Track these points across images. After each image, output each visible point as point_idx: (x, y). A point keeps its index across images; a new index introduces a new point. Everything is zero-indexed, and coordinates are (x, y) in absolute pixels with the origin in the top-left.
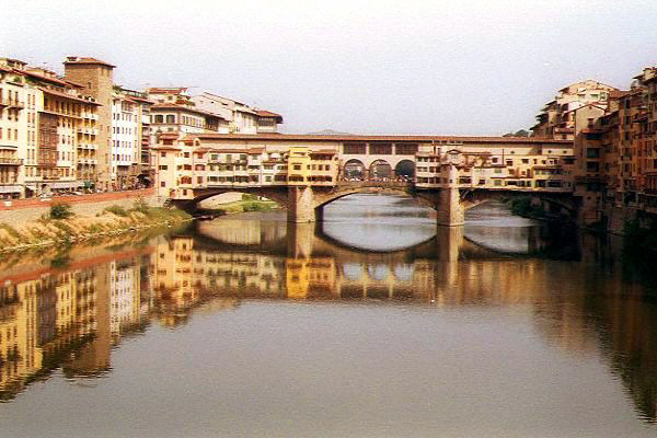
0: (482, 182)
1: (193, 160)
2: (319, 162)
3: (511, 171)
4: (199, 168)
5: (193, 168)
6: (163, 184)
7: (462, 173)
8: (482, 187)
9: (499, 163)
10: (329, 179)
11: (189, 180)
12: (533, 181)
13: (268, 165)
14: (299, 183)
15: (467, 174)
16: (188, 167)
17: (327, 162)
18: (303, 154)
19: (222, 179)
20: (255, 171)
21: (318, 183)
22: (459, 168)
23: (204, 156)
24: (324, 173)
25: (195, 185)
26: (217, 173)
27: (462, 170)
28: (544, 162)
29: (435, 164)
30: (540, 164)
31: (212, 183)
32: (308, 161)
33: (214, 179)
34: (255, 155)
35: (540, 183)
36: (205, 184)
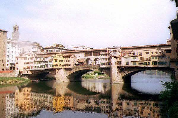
0: (127, 64)
1: (30, 61)
2: (66, 59)
3: (141, 58)
4: (32, 63)
5: (30, 63)
6: (17, 69)
7: (118, 60)
8: (128, 66)
9: (136, 55)
10: (69, 65)
11: (29, 68)
12: (151, 62)
13: (51, 61)
14: (57, 67)
15: (120, 60)
16: (28, 63)
17: (69, 59)
18: (60, 56)
19: (38, 67)
20: (47, 63)
21: (66, 67)
22: (116, 58)
23: (33, 59)
24: (68, 63)
25: (31, 69)
26: (36, 65)
27: (118, 59)
28: (157, 53)
29: (107, 57)
30: (154, 54)
31: (35, 68)
32: (62, 59)
33: (35, 67)
34: (47, 57)
35: (155, 63)
36: (33, 69)
